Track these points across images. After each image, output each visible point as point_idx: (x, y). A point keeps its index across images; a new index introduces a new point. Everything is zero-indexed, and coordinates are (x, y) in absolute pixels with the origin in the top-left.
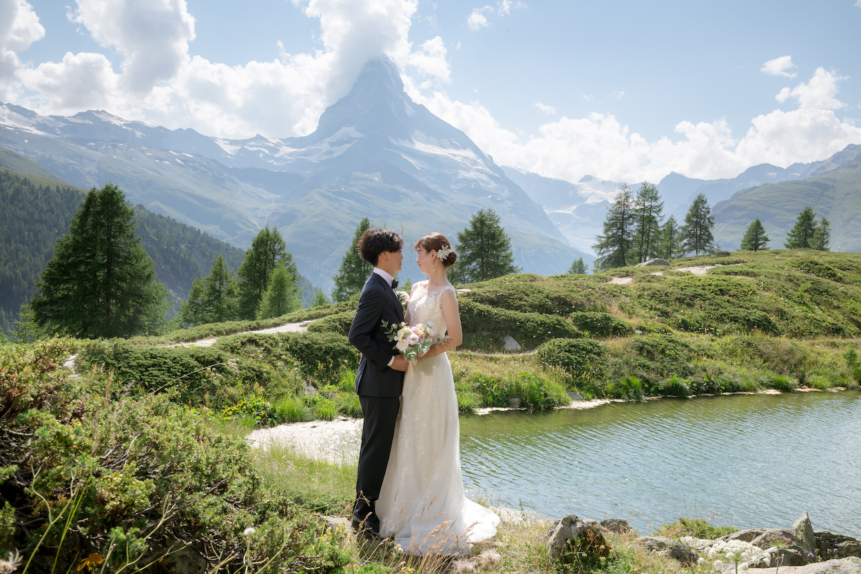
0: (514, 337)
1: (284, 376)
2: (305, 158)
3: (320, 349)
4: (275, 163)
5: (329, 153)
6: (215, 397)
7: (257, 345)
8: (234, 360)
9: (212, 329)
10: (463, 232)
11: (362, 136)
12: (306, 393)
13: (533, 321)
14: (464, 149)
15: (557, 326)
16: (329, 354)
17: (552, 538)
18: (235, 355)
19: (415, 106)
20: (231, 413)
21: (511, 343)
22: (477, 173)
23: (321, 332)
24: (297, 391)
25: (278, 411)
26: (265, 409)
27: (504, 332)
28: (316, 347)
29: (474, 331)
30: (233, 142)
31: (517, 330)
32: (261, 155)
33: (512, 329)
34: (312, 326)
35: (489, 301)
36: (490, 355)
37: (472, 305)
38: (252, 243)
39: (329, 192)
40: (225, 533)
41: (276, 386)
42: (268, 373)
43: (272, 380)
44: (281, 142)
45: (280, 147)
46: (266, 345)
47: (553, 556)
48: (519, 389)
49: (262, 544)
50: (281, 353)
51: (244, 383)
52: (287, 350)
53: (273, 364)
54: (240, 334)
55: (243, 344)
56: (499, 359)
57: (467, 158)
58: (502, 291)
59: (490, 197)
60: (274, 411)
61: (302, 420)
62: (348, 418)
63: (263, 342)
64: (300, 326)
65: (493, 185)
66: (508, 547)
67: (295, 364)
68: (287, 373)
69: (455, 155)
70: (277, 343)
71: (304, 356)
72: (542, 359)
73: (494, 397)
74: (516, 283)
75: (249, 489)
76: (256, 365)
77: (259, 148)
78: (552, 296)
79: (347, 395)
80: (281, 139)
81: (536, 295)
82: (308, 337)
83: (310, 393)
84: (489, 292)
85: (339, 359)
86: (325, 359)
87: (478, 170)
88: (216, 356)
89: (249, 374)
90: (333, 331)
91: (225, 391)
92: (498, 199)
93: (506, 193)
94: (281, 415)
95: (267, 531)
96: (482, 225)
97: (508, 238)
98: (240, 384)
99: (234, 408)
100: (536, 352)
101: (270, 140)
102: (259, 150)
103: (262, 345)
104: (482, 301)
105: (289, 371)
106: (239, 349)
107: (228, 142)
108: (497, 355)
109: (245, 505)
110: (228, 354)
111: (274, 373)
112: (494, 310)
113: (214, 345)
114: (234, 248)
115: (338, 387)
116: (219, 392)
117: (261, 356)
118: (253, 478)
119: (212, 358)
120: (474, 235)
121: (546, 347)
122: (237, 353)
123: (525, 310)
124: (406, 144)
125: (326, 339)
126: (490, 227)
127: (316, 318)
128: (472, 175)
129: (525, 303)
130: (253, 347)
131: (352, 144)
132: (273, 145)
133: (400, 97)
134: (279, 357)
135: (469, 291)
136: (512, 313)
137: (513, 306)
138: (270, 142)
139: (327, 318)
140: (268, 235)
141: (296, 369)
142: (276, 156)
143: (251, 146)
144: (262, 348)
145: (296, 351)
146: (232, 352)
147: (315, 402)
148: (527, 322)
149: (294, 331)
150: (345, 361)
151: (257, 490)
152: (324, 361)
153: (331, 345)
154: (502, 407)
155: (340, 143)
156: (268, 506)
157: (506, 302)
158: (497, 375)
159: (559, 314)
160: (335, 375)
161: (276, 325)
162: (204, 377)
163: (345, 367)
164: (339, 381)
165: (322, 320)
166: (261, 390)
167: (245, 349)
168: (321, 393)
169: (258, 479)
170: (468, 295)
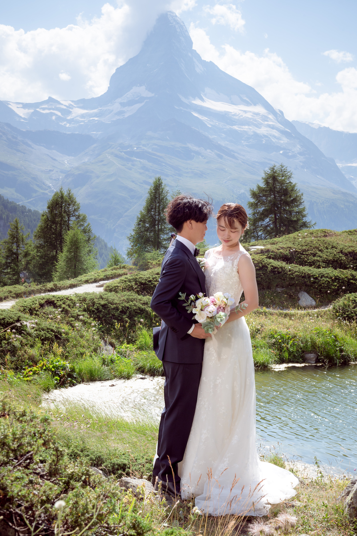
0: (308, 293)
1: (82, 337)
2: (96, 119)
3: (117, 309)
4: (68, 125)
5: (120, 113)
6: (15, 359)
7: (55, 306)
8: (33, 321)
9: (11, 292)
10: (255, 189)
11: (153, 95)
12: (104, 352)
13: (327, 277)
14: (255, 105)
15: (351, 281)
16: (125, 313)
17: (349, 498)
18: (34, 316)
19: (204, 63)
20: (31, 373)
21: (306, 299)
22: (269, 129)
23: (116, 292)
24: (95, 350)
25: (77, 370)
26: (64, 369)
27: (298, 288)
28: (112, 307)
29: (269, 288)
30: (26, 106)
31: (311, 286)
32: (54, 118)
33: (306, 285)
34: (108, 287)
35: (282, 257)
36: (285, 312)
37: (266, 262)
38: (47, 205)
39: (121, 152)
40: (32, 505)
41: (75, 346)
42: (67, 334)
43: (70, 340)
44: (72, 104)
45: (72, 109)
46: (63, 306)
47: (351, 515)
48: (314, 345)
49: (67, 515)
50: (79, 313)
51: (43, 344)
52: (85, 310)
53: (71, 325)
54: (38, 296)
55: (42, 306)
56: (293, 315)
57: (257, 114)
58: (296, 247)
59: (281, 152)
60: (73, 370)
61: (100, 380)
62: (146, 376)
63: (61, 303)
64: (97, 287)
65: (285, 140)
66: (305, 507)
67: (93, 324)
68: (85, 333)
69: (245, 112)
70: (74, 304)
71: (101, 316)
72: (338, 314)
73: (290, 353)
74: (308, 239)
75: (53, 461)
76: (54, 326)
77: (52, 111)
78: (346, 251)
79: (145, 353)
80: (73, 101)
81: (329, 250)
82: (103, 297)
83: (108, 352)
84: (282, 248)
85: (136, 319)
86: (122, 318)
87: (269, 126)
88: (16, 318)
89: (48, 335)
90: (129, 290)
91: (25, 351)
92: (290, 154)
93: (298, 148)
94: (79, 374)
95: (71, 502)
96: (274, 181)
97: (300, 193)
98: (40, 345)
99: (35, 368)
100: (331, 307)
101: (62, 102)
102: (51, 113)
103: (60, 306)
104: (275, 258)
105: (87, 331)
106: (37, 311)
107: (21, 106)
108: (292, 311)
109: (51, 476)
110: (27, 315)
111: (72, 334)
112: (289, 267)
113: (13, 307)
114: (30, 211)
115: (136, 346)
116: (20, 353)
117: (59, 317)
118: (57, 450)
119: (11, 320)
120: (266, 191)
121: (341, 302)
122: (36, 314)
123: (319, 265)
124: (197, 102)
125: (122, 298)
126: (282, 183)
127: (112, 278)
128: (263, 131)
129: (318, 258)
130: (51, 309)
131: (143, 104)
132: (65, 107)
133: (190, 54)
134: (77, 318)
135: (263, 247)
136: (306, 269)
137: (307, 262)
138: (62, 104)
139: (123, 278)
140: (62, 197)
141: (94, 329)
142: (69, 118)
143: (44, 109)
144: (60, 310)
145: (93, 311)
146: (31, 314)
147: (112, 361)
148: (322, 277)
149: (91, 291)
150: (142, 320)
151: (61, 462)
152: (120, 320)
153: (127, 305)
154: (297, 362)
155: (131, 103)
156: (71, 477)
157: (300, 258)
158: (292, 331)
159: (353, 268)
160: (132, 334)
161: (72, 286)
162: (5, 339)
163: (141, 326)
164: (136, 340)
165: (118, 280)
166: (60, 350)
167: (44, 311)
168: (118, 352)
169: (61, 451)
170: (262, 252)
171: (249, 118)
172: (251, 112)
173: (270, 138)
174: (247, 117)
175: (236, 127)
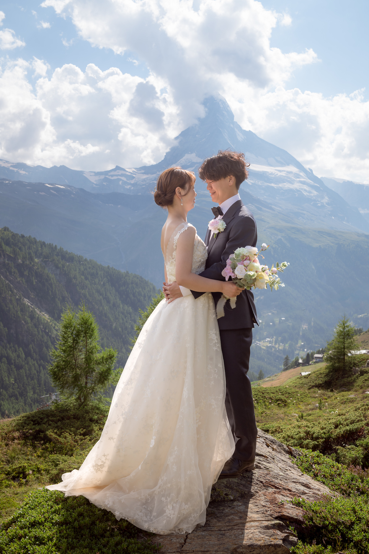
14: (288, 165)
19: (244, 132)
30: (97, 174)
32: (120, 183)
44: (135, 170)
57: (291, 173)
77: (119, 177)
87: (300, 182)
93: (326, 199)
101: (127, 170)
114: (86, 260)
132: (129, 174)
133: (232, 126)
142: (133, 182)
143: (112, 176)
171: (283, 176)
172: (284, 171)
173: (302, 192)
174: (282, 175)
175: (273, 185)
